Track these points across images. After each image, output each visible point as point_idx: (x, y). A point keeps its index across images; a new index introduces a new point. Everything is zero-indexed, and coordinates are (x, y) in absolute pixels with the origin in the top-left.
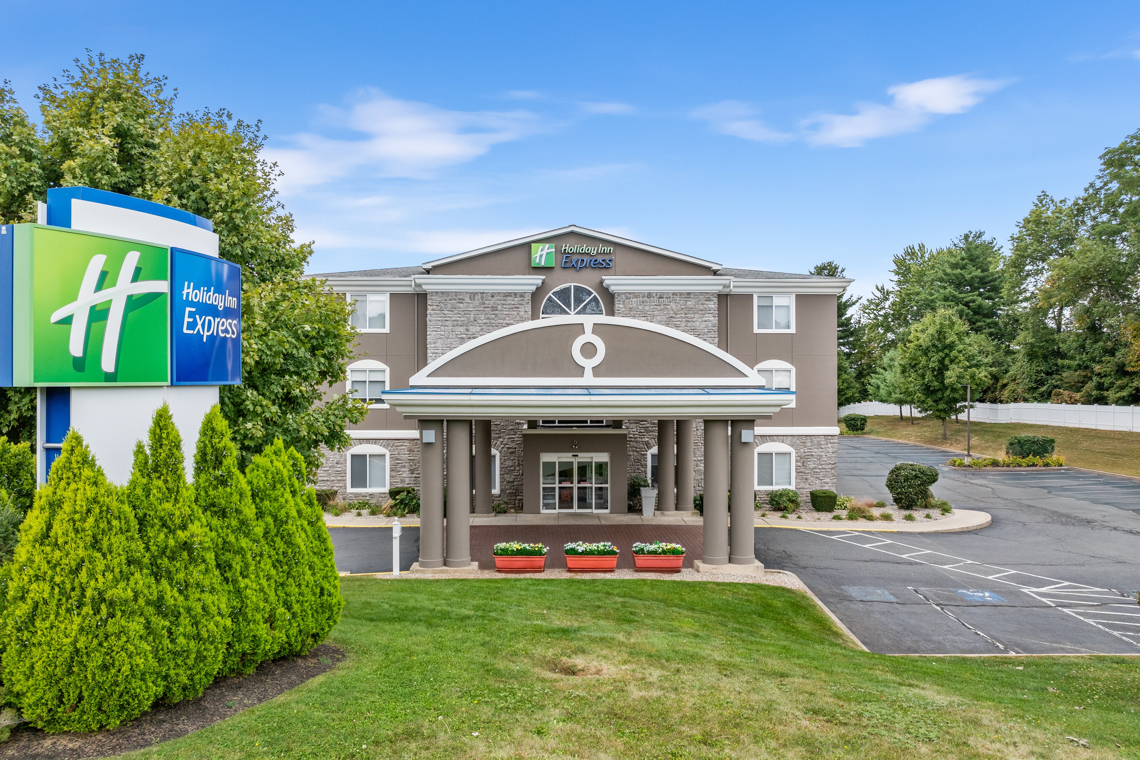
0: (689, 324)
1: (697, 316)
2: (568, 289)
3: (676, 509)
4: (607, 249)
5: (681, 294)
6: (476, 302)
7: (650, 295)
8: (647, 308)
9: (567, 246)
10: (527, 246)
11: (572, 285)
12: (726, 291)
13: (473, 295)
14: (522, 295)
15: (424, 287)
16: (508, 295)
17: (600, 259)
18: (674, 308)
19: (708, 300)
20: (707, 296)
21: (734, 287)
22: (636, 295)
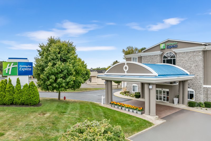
0: (194, 59)
1: (196, 57)
2: (168, 53)
3: (183, 104)
4: (176, 43)
5: (192, 52)
6: (149, 57)
7: (184, 53)
8: (184, 56)
9: (167, 44)
10: (159, 45)
11: (169, 52)
12: (205, 50)
13: (149, 56)
14: (158, 55)
15: (141, 55)
16: (155, 55)
17: (174, 45)
18: (190, 55)
19: (200, 52)
20: (199, 52)
21: (207, 48)
22: (181, 53)
